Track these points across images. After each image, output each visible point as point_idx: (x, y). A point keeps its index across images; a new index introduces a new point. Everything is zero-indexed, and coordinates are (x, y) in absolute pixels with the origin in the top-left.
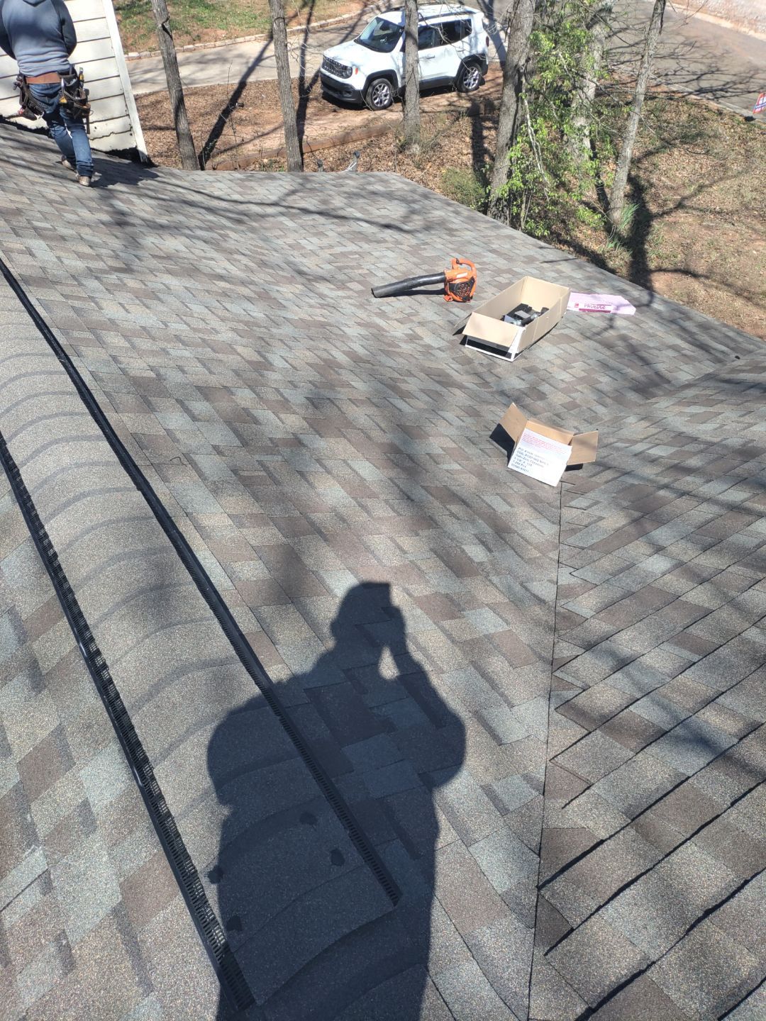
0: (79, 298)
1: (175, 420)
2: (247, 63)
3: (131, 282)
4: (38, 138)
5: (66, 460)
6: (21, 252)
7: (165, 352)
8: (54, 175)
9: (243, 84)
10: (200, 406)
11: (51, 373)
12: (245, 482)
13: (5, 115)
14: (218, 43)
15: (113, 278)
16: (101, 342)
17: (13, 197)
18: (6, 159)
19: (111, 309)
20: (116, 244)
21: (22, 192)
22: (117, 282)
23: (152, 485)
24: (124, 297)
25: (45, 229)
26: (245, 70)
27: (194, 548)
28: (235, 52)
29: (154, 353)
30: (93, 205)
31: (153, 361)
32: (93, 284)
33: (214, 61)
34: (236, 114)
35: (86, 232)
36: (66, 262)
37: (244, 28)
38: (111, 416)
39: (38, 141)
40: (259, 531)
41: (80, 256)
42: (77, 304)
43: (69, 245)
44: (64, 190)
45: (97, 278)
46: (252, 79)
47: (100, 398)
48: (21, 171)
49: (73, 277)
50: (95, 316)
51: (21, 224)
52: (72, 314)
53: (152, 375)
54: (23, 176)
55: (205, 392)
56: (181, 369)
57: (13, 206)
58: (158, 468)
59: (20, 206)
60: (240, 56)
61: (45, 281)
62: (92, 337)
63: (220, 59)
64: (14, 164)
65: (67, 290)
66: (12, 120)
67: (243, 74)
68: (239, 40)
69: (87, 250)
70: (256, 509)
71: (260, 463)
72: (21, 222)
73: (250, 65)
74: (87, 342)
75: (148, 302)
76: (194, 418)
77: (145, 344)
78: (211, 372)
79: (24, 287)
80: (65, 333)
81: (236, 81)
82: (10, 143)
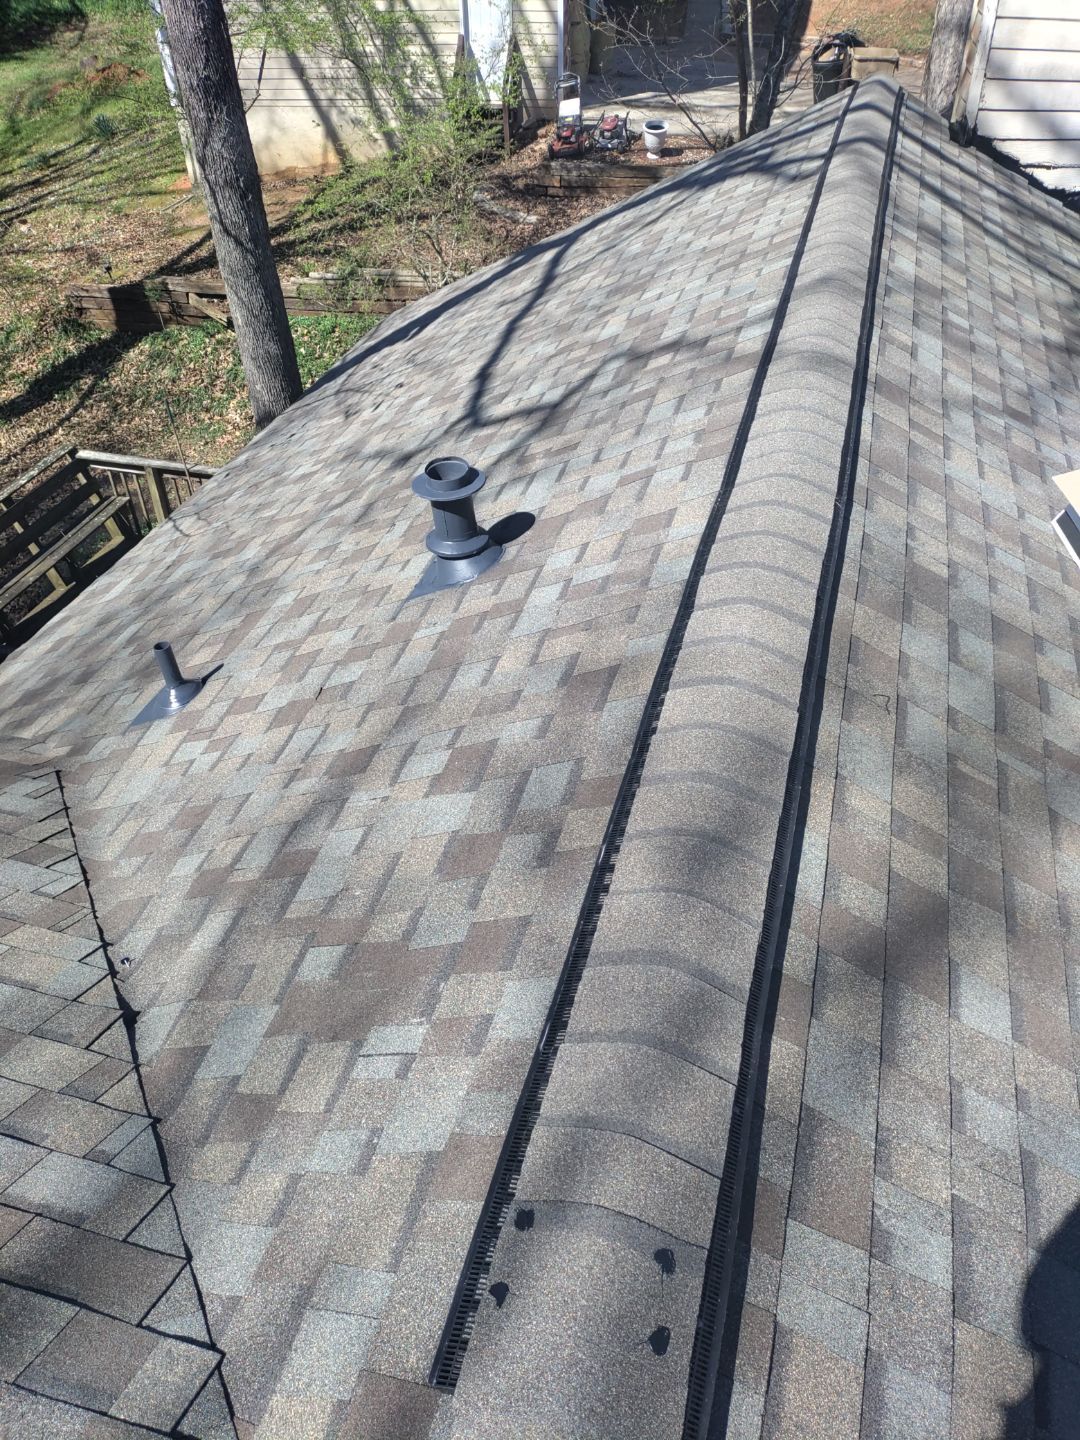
0: (928, 433)
1: (923, 645)
3: (1020, 439)
4: (1048, 203)
5: (745, 630)
6: (903, 347)
7: (989, 551)
8: (1029, 259)
10: (977, 646)
11: (811, 514)
12: (951, 777)
13: (1023, 161)
15: (998, 423)
16: (910, 499)
17: (950, 273)
18: (980, 219)
19: (961, 466)
20: (1040, 377)
21: (964, 270)
22: (1001, 430)
23: (825, 714)
24: (993, 454)
25: (959, 328)
27: (810, 823)
29: (971, 545)
30: (1054, 314)
31: (960, 554)
32: (963, 420)
35: (1011, 347)
36: (951, 379)
38: (844, 602)
39: (1045, 206)
40: (918, 856)
41: (976, 378)
42: (919, 438)
43: (974, 361)
44: (1028, 282)
45: (975, 415)
47: (849, 572)
48: (988, 241)
49: (944, 402)
50: (933, 466)
51: (932, 311)
52: (903, 451)
53: (944, 572)
54: (986, 248)
55: (1000, 629)
56: (992, 583)
57: (938, 283)
58: (849, 698)
59: (947, 286)
61: (903, 394)
62: (903, 488)
64: (987, 231)
65: (920, 416)
66: (1029, 170)
69: (993, 374)
70: (938, 825)
71: (1001, 768)
72: (932, 307)
74: (891, 492)
75: (1022, 472)
76: (953, 656)
77: (968, 528)
78: (1033, 607)
79: (869, 392)
80: (874, 470)
82: (1003, 201)
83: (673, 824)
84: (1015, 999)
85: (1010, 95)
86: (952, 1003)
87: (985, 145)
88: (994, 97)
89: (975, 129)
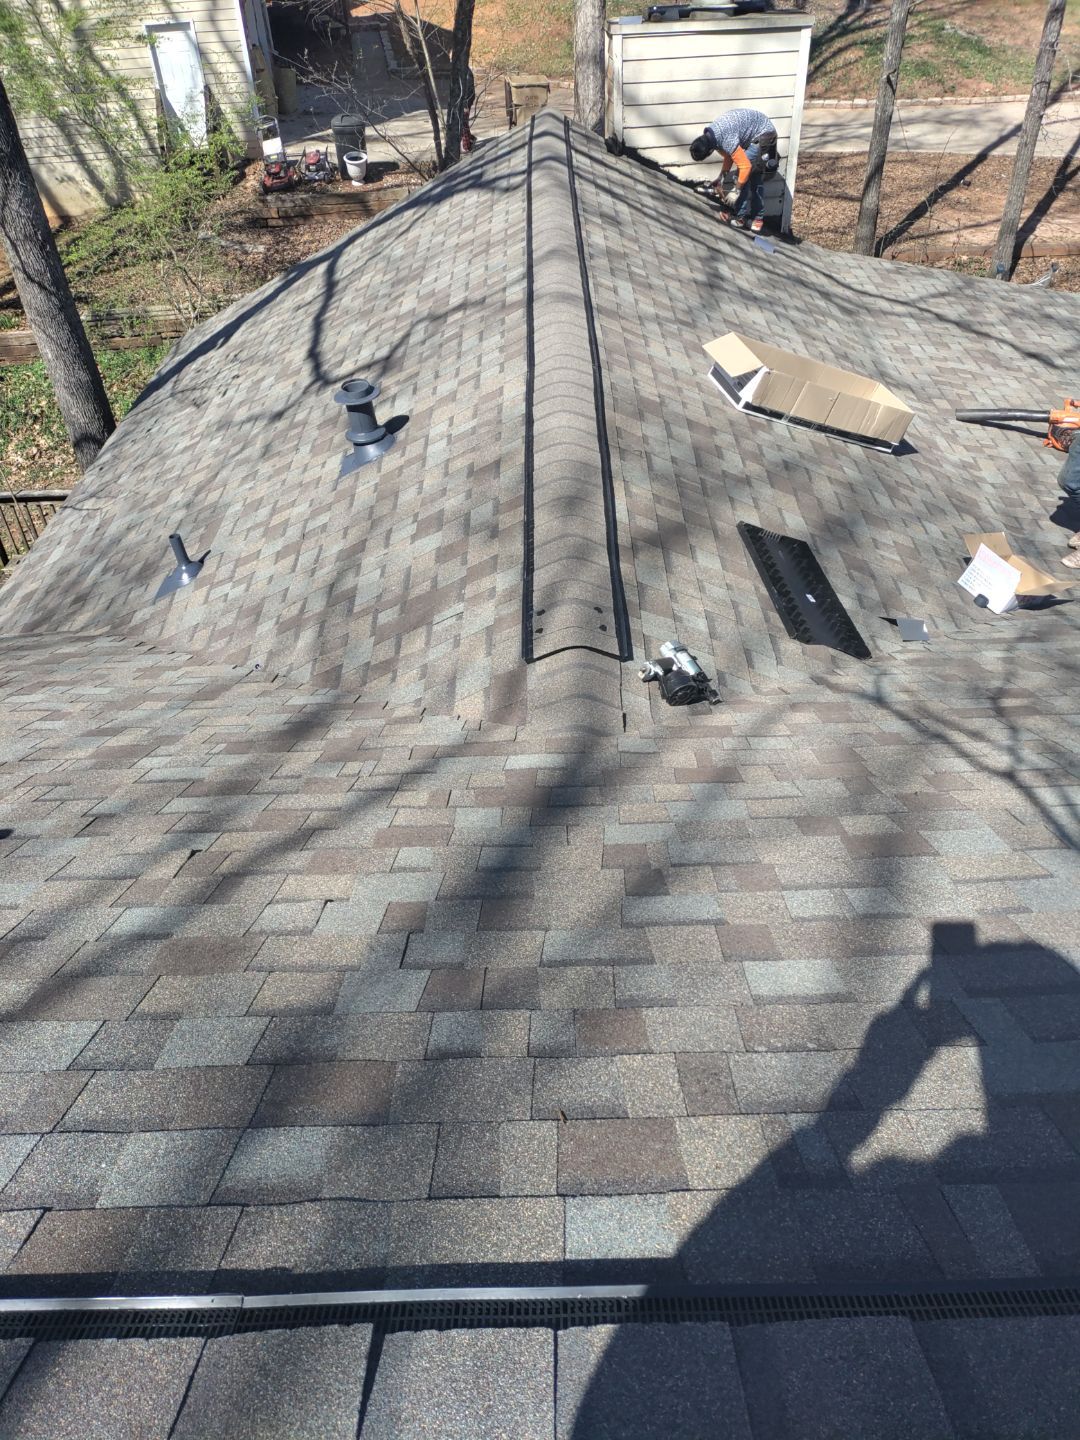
0: (634, 334)
1: (653, 430)
2: (1002, 130)
3: (688, 335)
4: (684, 192)
5: (564, 423)
6: (608, 288)
7: (680, 390)
8: (676, 230)
9: (982, 157)
10: (684, 433)
11: (581, 372)
12: (679, 483)
13: (661, 162)
14: (975, 100)
15: (674, 327)
16: (632, 366)
17: (626, 243)
18: (639, 206)
19: (656, 349)
20: (695, 301)
21: (636, 241)
22: (676, 331)
23: (612, 459)
24: (672, 343)
25: (640, 275)
26: (994, 138)
27: (616, 497)
28: (994, 115)
29: (669, 387)
30: (698, 264)
31: (664, 392)
32: (653, 327)
33: (959, 122)
34: (954, 194)
35: (674, 286)
36: (641, 305)
37: (1020, 82)
38: (609, 413)
39: (681, 194)
40: (668, 510)
41: (655, 303)
42: (629, 337)
43: (652, 294)
44: (678, 245)
45: (659, 324)
46: (996, 152)
47: (608, 400)
48: (647, 220)
49: (640, 317)
50: (640, 350)
51: (621, 267)
52: (622, 343)
53: (658, 400)
54: (647, 225)
55: (691, 424)
56: (684, 405)
57: (622, 250)
58: (622, 452)
59: (627, 251)
60: (998, 120)
61: (614, 314)
62: (627, 361)
63: (971, 121)
64: (645, 214)
65: (628, 325)
66: (666, 169)
67: (989, 144)
68: (1005, 98)
69: (666, 301)
70: (676, 499)
71: (702, 481)
72: (622, 265)
73: (1005, 133)
74: (621, 364)
75: (691, 353)
76: (670, 435)
77: (665, 379)
78: (708, 415)
79: (595, 313)
80: (609, 352)
81: (976, 151)
82: (652, 192)
83: (556, 496)
84: (721, 558)
85: (642, 116)
86: (694, 558)
87: (632, 153)
88: (632, 119)
89: (623, 143)
